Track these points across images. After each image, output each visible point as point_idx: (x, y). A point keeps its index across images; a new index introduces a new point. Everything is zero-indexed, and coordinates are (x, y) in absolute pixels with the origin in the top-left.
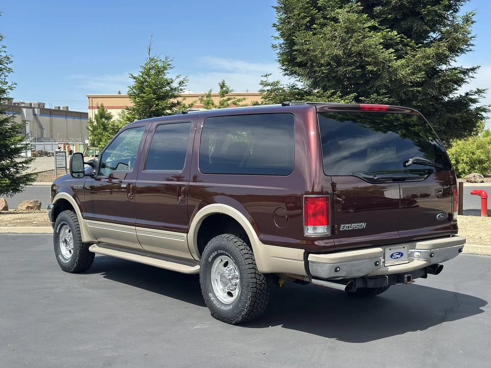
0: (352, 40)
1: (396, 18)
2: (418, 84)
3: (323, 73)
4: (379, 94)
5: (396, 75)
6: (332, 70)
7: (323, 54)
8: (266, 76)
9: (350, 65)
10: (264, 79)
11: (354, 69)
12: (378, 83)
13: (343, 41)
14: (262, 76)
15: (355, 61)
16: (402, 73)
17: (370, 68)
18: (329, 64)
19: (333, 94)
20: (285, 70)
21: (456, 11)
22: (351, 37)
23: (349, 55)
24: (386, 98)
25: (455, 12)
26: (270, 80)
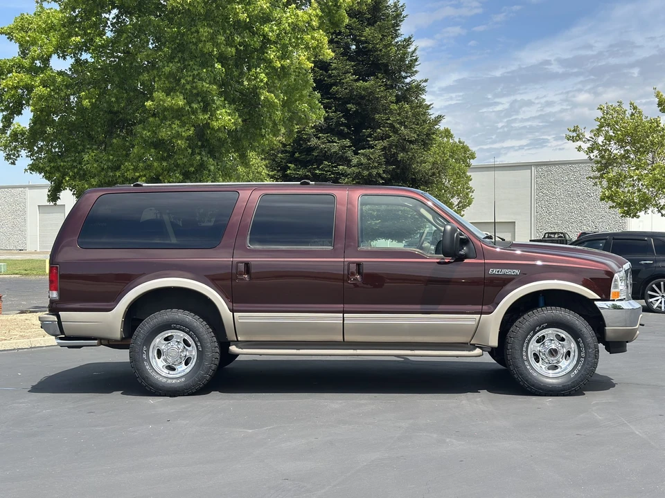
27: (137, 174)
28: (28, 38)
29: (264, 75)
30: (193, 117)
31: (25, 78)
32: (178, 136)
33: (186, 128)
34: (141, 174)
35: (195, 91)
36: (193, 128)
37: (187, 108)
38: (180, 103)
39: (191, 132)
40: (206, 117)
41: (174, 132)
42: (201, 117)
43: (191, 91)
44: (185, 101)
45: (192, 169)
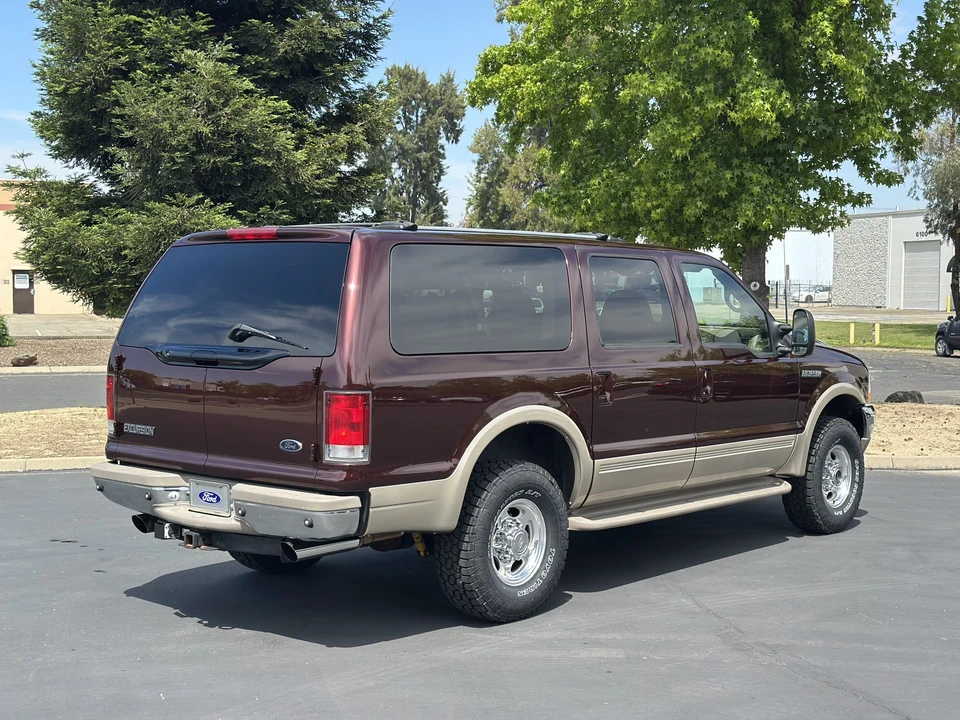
0: (228, 110)
1: (282, 76)
2: (325, 193)
3: (175, 163)
4: (272, 206)
5: (297, 176)
6: (192, 159)
7: (174, 128)
8: (23, 156)
9: (220, 153)
10: (15, 163)
11: (232, 161)
12: (271, 189)
13: (212, 109)
14: (14, 157)
15: (232, 146)
16: (306, 174)
17: (260, 160)
18: (186, 148)
19: (200, 202)
20: (57, 148)
21: (360, 74)
22: (225, 105)
23: (224, 135)
24: (285, 214)
25: (361, 76)
26: (30, 164)
27: (649, 204)
28: (521, 14)
29: (826, 23)
30: (697, 109)
31: (519, 68)
32: (675, 142)
33: (688, 128)
34: (655, 203)
35: (695, 66)
36: (698, 128)
37: (685, 94)
38: (660, 89)
39: (694, 135)
40: (721, 105)
41: (666, 136)
42: (710, 105)
43: (689, 67)
44: (680, 83)
45: (723, 194)
